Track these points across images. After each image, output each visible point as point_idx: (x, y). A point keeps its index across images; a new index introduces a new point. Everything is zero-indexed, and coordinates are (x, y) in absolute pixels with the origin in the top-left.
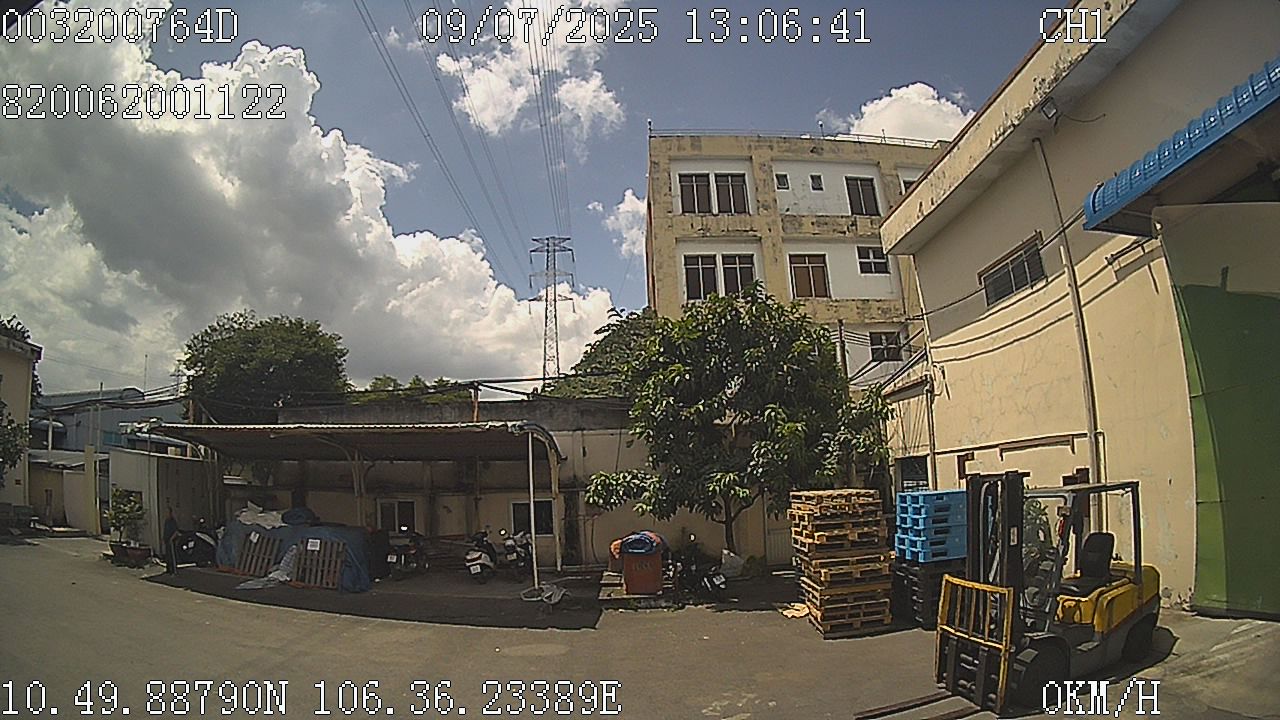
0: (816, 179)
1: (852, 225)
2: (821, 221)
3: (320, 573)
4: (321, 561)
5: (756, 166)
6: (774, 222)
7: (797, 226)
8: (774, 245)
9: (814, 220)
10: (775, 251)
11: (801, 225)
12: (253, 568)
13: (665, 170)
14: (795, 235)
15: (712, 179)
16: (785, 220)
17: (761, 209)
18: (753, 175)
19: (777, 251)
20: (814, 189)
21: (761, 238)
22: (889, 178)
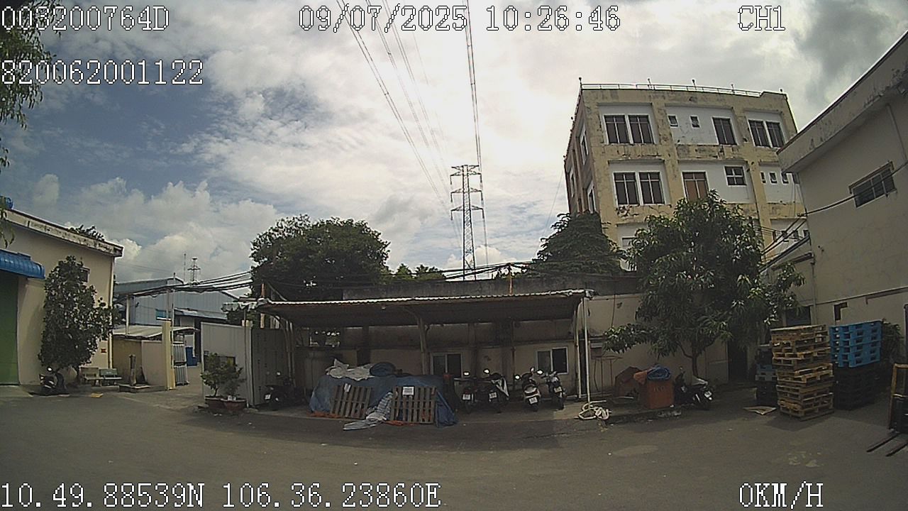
0: (694, 119)
1: (721, 152)
2: (701, 149)
3: (415, 412)
4: (416, 403)
5: (656, 111)
6: (672, 149)
7: (686, 152)
8: (673, 166)
9: (697, 148)
10: (674, 171)
11: (689, 151)
12: (348, 412)
13: (595, 113)
14: (686, 159)
15: (627, 119)
16: (679, 148)
17: (662, 141)
18: (654, 116)
19: (676, 169)
20: (694, 126)
21: (664, 161)
22: (740, 118)
